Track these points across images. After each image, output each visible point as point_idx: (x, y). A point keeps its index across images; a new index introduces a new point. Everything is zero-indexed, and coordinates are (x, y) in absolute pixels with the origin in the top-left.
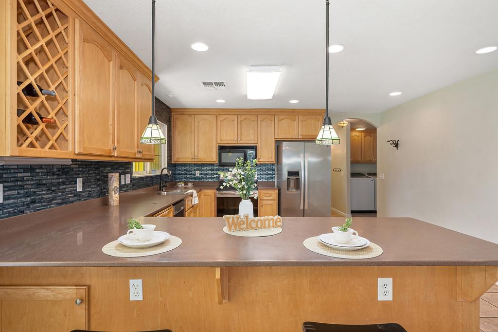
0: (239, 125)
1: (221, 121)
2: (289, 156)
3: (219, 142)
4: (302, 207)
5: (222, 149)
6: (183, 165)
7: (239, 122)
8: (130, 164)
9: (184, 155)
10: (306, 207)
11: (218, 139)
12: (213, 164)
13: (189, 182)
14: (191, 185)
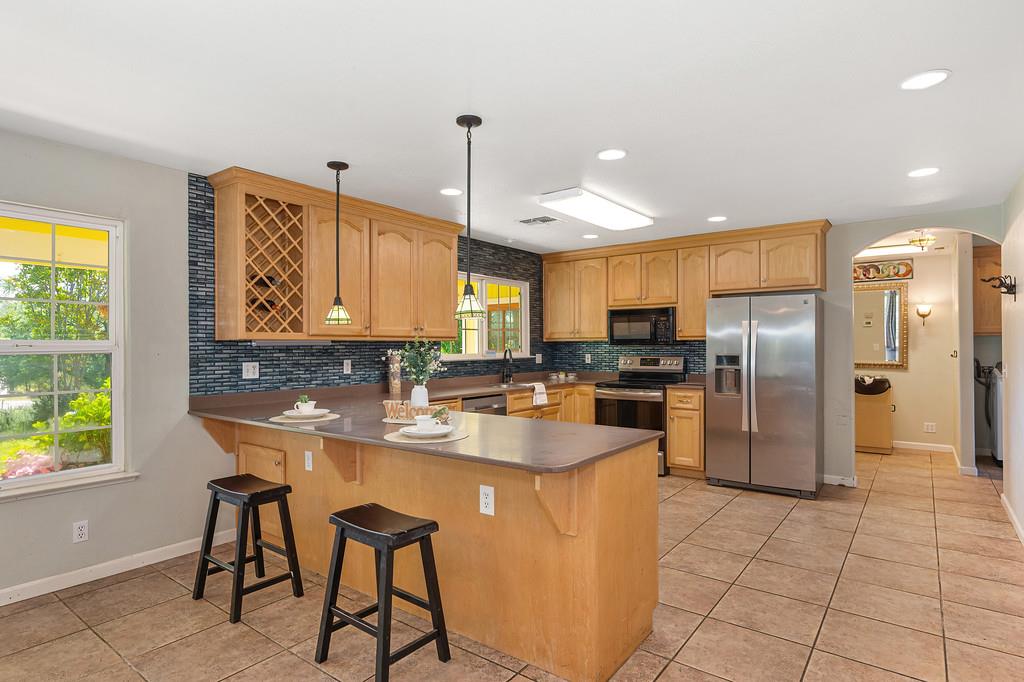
0: (644, 271)
1: (614, 267)
3: (610, 304)
4: (745, 428)
5: (615, 315)
6: (567, 345)
7: (644, 265)
9: (560, 328)
10: (755, 429)
11: (610, 299)
12: (606, 343)
13: (571, 371)
14: (572, 377)
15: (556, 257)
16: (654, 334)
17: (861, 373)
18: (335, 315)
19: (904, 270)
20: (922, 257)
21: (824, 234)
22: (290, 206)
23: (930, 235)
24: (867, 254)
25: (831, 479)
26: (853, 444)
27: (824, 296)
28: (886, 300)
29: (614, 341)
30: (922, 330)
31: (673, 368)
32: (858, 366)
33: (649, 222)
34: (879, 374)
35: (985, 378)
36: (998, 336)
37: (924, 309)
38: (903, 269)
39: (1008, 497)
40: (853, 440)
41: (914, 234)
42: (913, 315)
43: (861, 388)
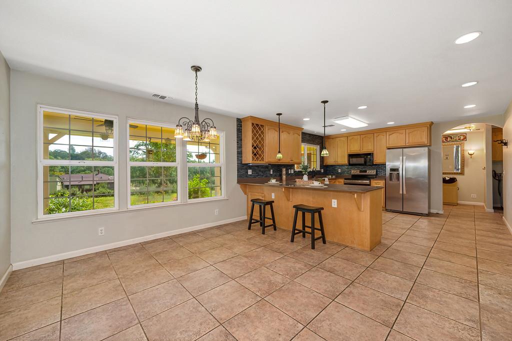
0: (361, 141)
1: (350, 140)
2: (390, 161)
3: (349, 152)
4: (401, 192)
5: (351, 156)
6: (332, 166)
7: (361, 139)
8: (294, 165)
9: (330, 160)
10: (405, 192)
11: (349, 150)
12: (346, 165)
13: (334, 175)
14: (334, 177)
15: (329, 137)
16: (365, 162)
17: (444, 176)
18: (279, 156)
19: (464, 137)
20: (470, 133)
21: (430, 127)
22: (261, 125)
23: (473, 126)
24: (448, 132)
25: (433, 211)
26: (442, 202)
27: (430, 148)
28: (455, 149)
29: (350, 164)
30: (470, 160)
31: (372, 173)
32: (443, 173)
33: (366, 125)
34: (452, 176)
35: (497, 178)
36: (501, 162)
37: (471, 152)
38: (462, 138)
39: (505, 218)
40: (442, 200)
41: (467, 125)
42: (466, 154)
43: (445, 181)
